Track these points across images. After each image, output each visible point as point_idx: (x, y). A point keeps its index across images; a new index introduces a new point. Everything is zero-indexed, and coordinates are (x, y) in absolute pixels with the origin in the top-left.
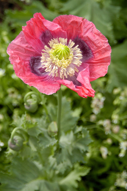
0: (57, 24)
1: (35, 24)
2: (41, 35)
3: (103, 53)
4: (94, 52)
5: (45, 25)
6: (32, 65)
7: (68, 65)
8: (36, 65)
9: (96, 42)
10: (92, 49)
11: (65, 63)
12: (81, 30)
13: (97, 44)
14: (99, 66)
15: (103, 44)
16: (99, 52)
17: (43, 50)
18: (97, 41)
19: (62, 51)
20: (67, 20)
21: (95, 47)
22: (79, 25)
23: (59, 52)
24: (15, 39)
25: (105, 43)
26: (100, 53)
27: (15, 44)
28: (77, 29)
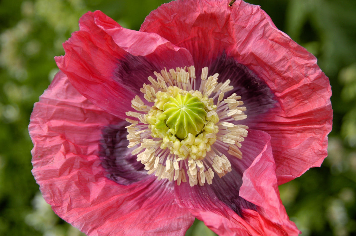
0: (153, 35)
1: (90, 44)
2: (117, 70)
3: (308, 97)
4: (279, 95)
5: (118, 44)
6: (108, 151)
7: (209, 149)
8: (120, 149)
9: (279, 68)
10: (270, 84)
11: (197, 146)
12: (230, 35)
13: (285, 72)
14: (299, 135)
15: (304, 71)
16: (294, 95)
17: (129, 113)
18: (282, 63)
19: (182, 118)
20: (184, 14)
21: (278, 80)
22: (223, 22)
23: (175, 119)
24: (52, 86)
25: (310, 67)
26: (298, 97)
27: (51, 101)
28: (219, 33)
